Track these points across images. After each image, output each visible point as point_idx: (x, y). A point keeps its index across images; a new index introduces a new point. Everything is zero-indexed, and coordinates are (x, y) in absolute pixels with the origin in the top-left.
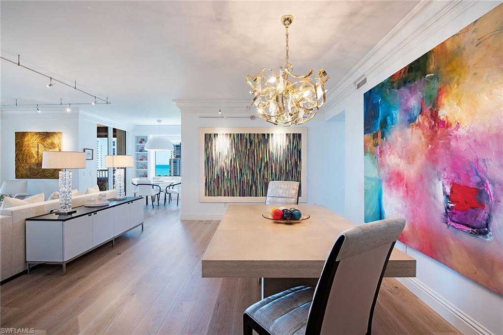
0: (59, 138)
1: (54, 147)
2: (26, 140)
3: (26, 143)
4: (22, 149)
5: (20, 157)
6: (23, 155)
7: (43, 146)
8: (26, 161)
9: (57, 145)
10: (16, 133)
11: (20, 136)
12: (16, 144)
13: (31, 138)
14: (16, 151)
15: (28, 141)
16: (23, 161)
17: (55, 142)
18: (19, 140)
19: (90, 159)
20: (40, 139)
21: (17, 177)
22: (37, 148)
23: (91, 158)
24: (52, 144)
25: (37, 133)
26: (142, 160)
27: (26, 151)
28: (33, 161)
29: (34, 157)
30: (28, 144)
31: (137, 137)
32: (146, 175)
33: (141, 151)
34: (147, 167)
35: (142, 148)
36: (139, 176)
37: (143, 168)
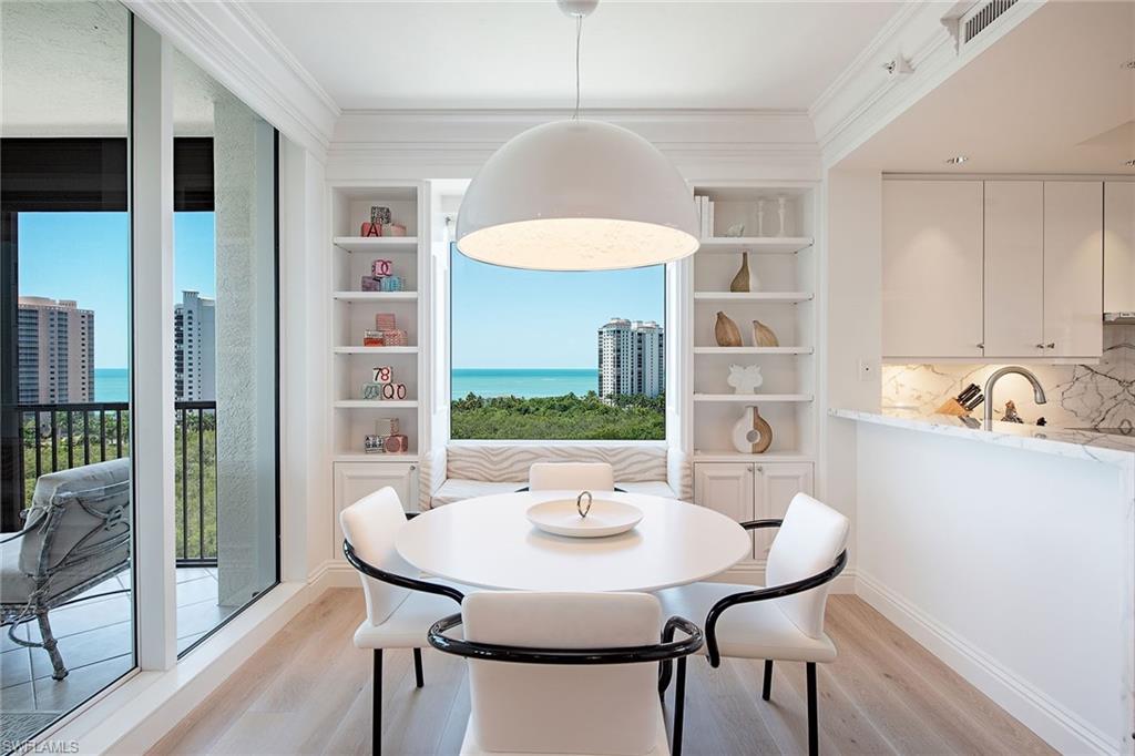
32: (405, 438)
33: (372, 284)
34: (409, 392)
35: (379, 270)
36: (362, 443)
37: (388, 391)
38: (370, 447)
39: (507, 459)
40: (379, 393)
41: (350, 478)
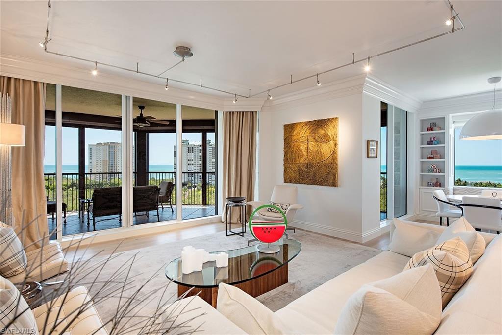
0: (334, 127)
1: (328, 141)
2: (294, 133)
3: (295, 137)
4: (290, 146)
5: (289, 155)
6: (292, 153)
7: (314, 141)
8: (295, 161)
9: (332, 138)
10: (284, 125)
11: (289, 129)
12: (285, 140)
13: (301, 130)
14: (284, 149)
15: (298, 134)
16: (292, 161)
17: (330, 133)
18: (287, 135)
19: (374, 157)
20: (310, 130)
21: (285, 181)
22: (306, 144)
23: (375, 155)
24: (326, 136)
25: (307, 123)
26: (433, 158)
27: (295, 148)
28: (302, 160)
29: (303, 155)
30: (297, 139)
31: (422, 122)
32: (440, 184)
33: (430, 143)
34: (442, 170)
35: (432, 139)
36: (427, 184)
37: (435, 171)
38: (429, 185)
39: (475, 191)
40: (433, 171)
41: (424, 192)
